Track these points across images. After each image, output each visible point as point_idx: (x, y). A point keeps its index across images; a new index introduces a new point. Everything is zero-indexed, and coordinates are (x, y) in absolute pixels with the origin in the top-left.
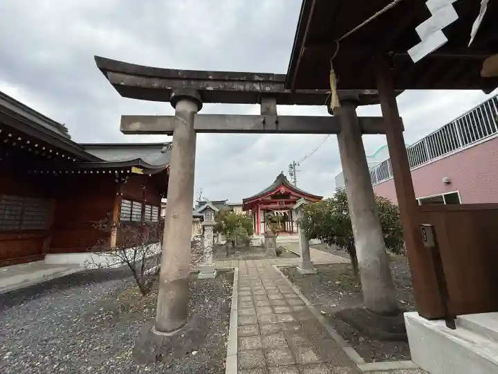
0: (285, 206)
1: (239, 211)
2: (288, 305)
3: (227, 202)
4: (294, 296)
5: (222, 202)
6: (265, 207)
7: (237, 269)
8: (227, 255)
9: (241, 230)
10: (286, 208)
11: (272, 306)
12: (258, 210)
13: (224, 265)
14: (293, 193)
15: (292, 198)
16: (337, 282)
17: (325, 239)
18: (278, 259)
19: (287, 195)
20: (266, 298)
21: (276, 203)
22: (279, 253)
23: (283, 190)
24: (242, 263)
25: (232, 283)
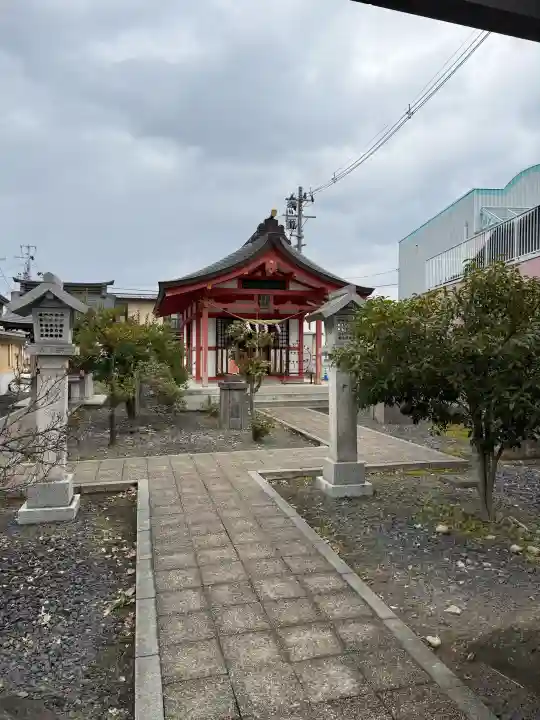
0: (272, 308)
1: (146, 316)
2: (323, 622)
3: (110, 290)
4: (332, 582)
5: (97, 289)
6: (219, 308)
7: (143, 485)
8: (112, 441)
9: (154, 369)
10: (276, 315)
11: (275, 632)
12: (199, 316)
13: (103, 471)
14: (297, 275)
15: (293, 287)
16: (441, 528)
17: (403, 404)
18: (260, 451)
19: (280, 280)
20: (250, 598)
21: (250, 297)
22: (259, 435)
23: (272, 264)
24: (160, 463)
25: (132, 538)
